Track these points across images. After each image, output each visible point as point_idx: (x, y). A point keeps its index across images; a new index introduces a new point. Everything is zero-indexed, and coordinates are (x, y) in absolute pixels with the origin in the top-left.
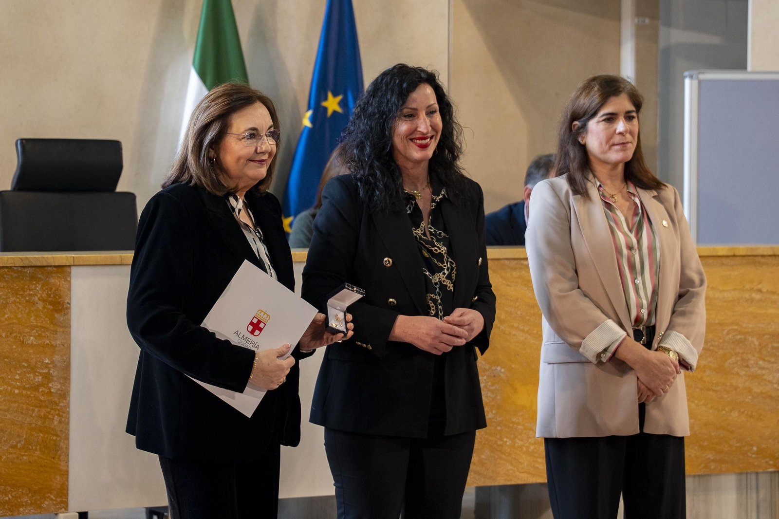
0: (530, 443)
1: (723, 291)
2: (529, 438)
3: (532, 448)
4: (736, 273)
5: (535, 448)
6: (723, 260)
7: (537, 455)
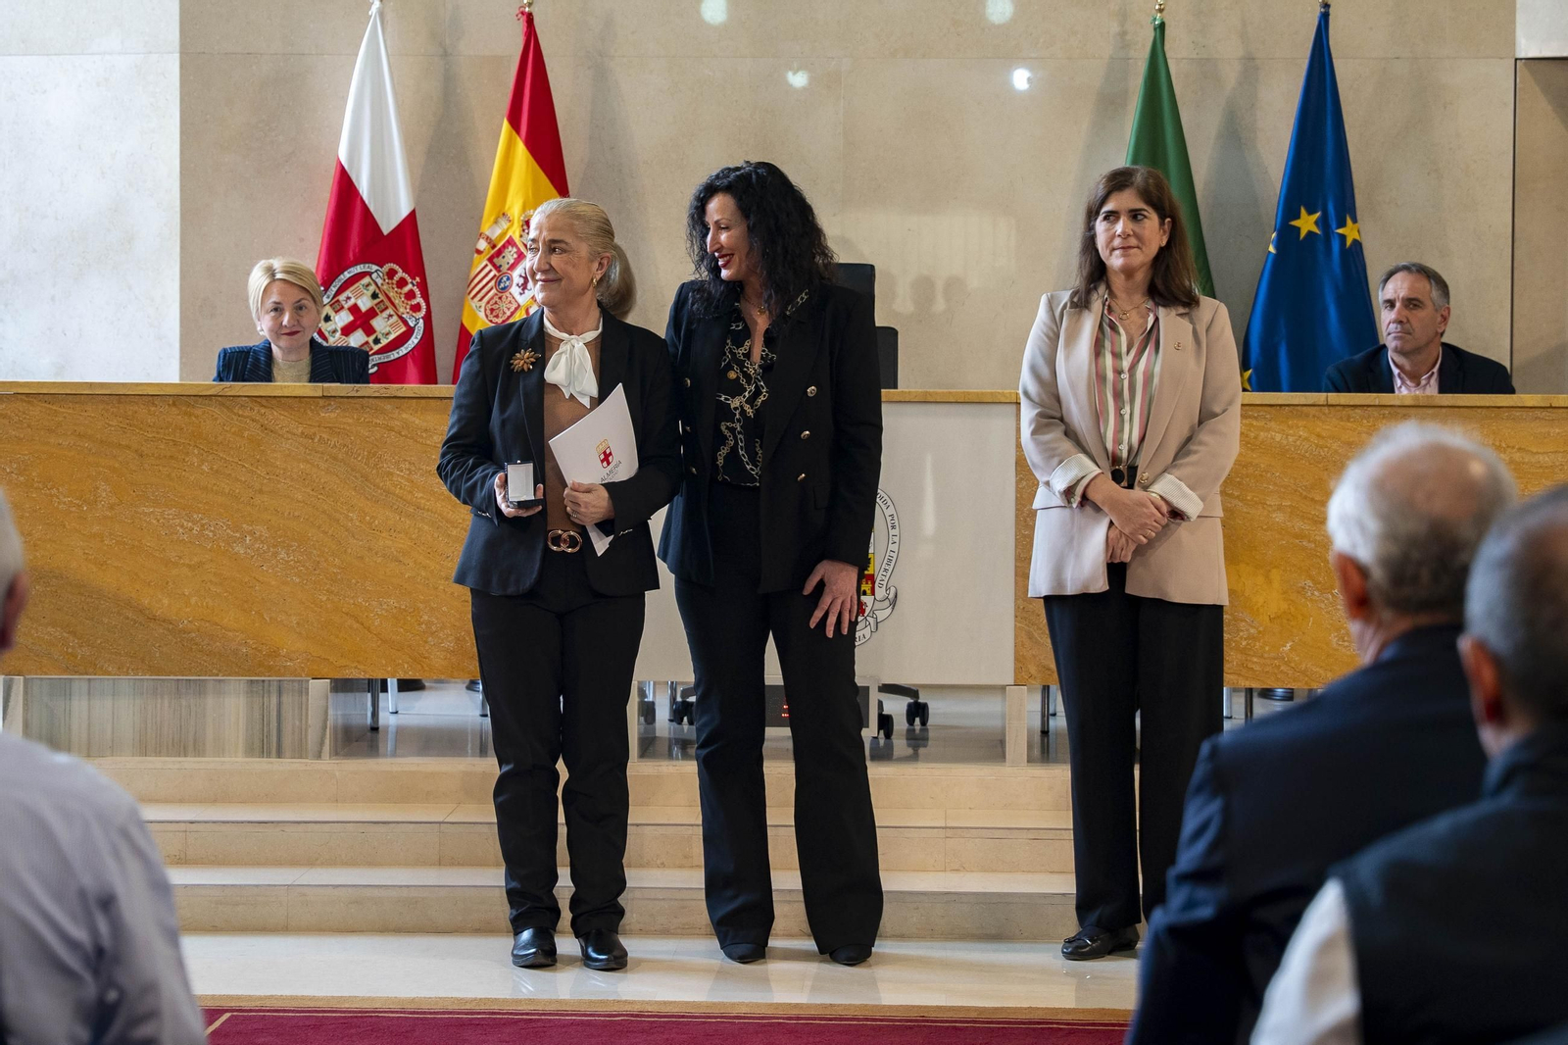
0: (1241, 638)
1: (1538, 453)
2: (1238, 631)
3: (1244, 643)
4: (1557, 430)
5: (1248, 644)
6: (1538, 413)
7: (1252, 653)
